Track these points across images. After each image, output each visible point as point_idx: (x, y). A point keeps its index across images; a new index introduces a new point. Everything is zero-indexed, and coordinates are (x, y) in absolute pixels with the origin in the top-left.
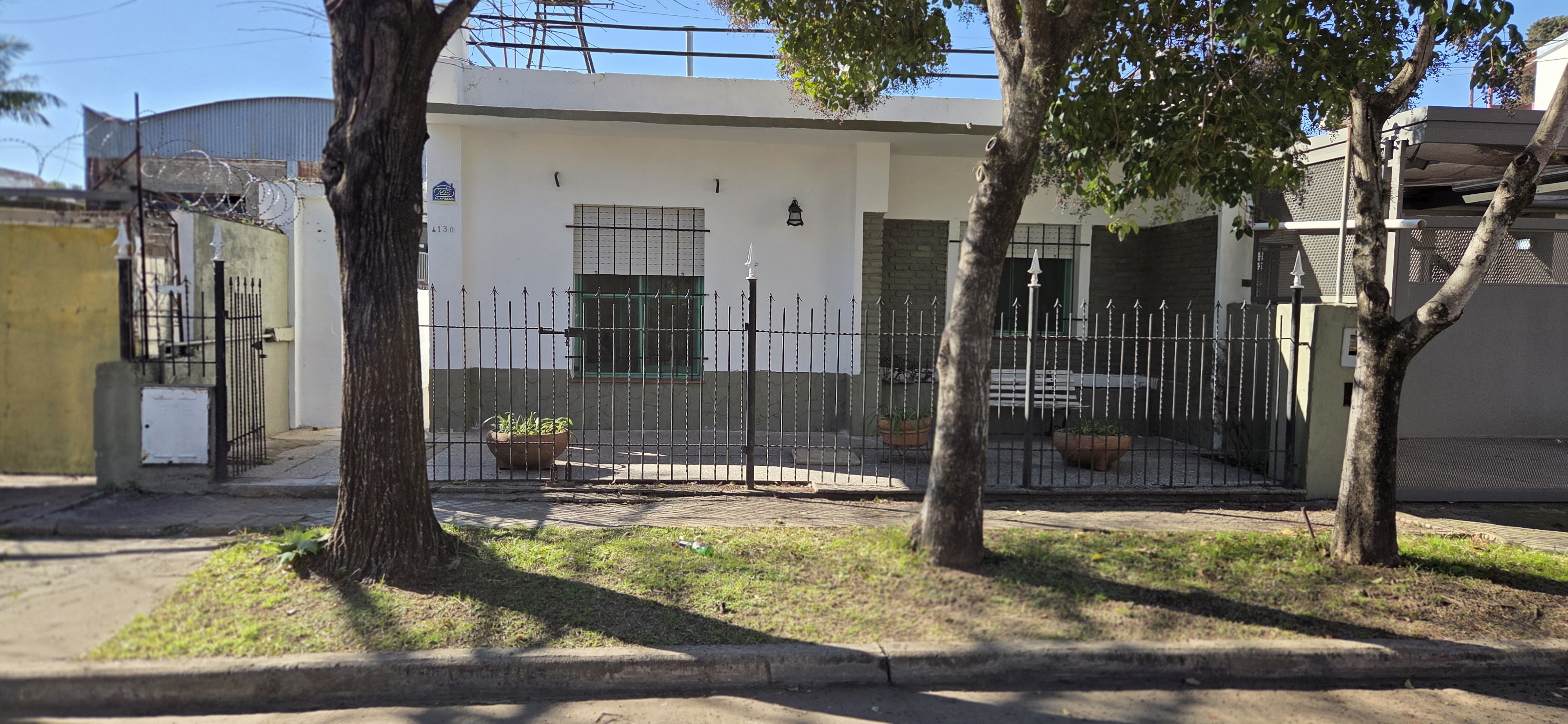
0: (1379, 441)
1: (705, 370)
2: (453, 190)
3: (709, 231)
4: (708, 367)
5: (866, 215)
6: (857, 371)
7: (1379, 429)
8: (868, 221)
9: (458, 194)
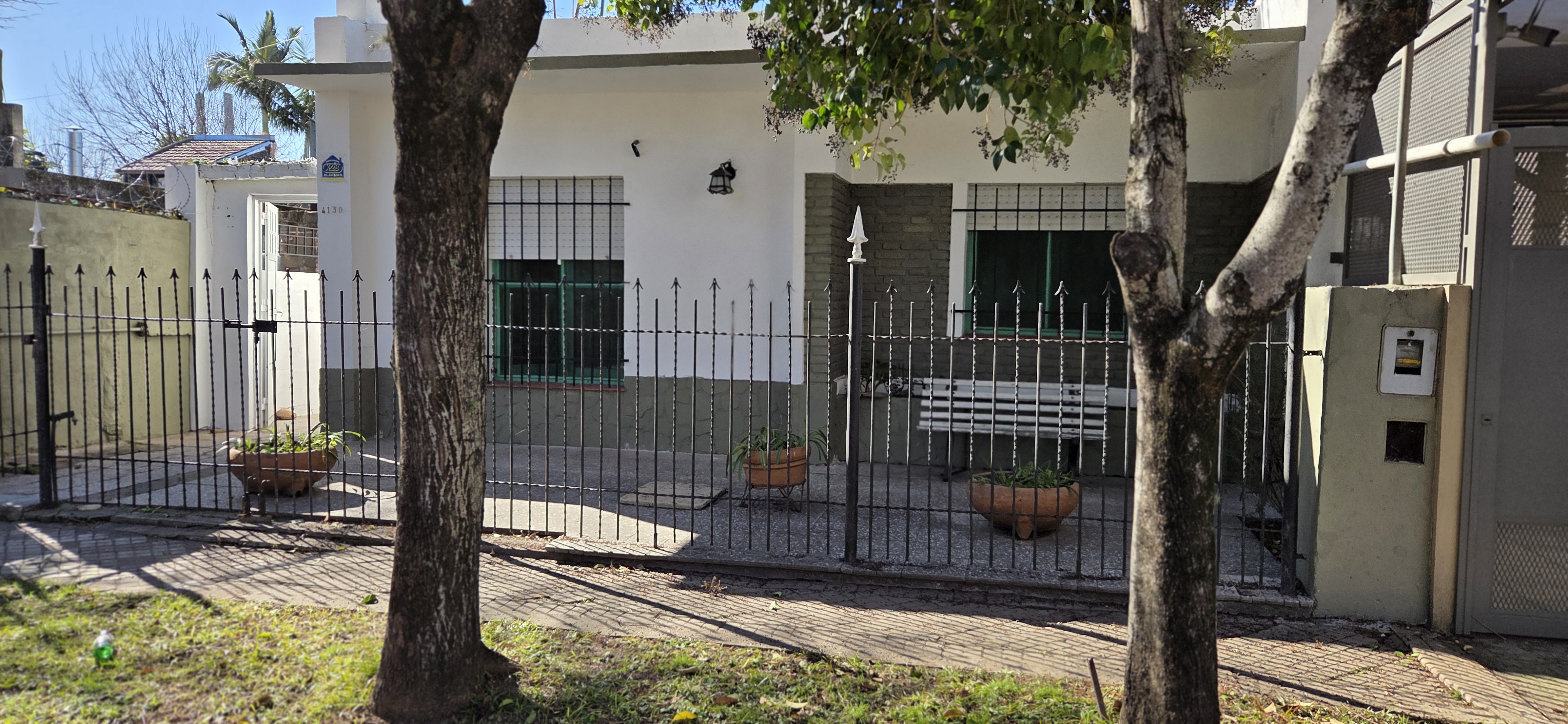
0: (1167, 550)
1: (626, 374)
2: (342, 164)
3: (628, 204)
4: (629, 370)
5: (809, 177)
6: (798, 379)
7: (1166, 527)
8: (811, 185)
9: (346, 169)
